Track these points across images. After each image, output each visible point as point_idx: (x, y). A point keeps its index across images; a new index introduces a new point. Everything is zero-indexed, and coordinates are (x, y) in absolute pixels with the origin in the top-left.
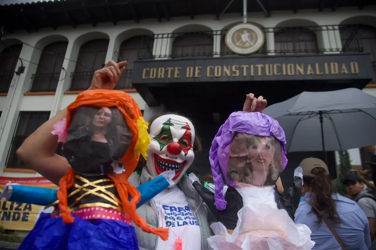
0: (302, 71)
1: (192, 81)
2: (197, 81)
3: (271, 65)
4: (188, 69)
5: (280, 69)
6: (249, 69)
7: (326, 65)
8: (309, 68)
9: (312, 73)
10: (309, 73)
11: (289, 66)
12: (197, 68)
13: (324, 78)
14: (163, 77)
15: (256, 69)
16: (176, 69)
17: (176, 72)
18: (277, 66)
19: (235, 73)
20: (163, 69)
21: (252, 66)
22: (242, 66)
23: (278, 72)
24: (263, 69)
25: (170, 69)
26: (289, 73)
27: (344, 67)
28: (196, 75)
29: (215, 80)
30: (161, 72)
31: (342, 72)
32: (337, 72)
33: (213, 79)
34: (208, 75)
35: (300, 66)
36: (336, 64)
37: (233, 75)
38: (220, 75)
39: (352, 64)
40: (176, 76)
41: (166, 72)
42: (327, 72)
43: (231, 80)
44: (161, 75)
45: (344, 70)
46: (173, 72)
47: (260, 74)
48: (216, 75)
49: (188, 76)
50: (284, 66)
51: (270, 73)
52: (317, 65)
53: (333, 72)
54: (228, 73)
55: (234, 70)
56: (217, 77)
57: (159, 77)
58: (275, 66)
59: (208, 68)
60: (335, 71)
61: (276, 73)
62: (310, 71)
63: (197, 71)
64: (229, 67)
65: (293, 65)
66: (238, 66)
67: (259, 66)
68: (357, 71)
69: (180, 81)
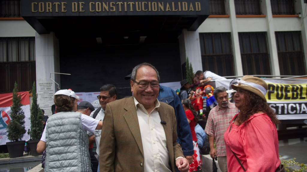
0: (162, 8)
1: (77, 15)
2: (81, 15)
3: (140, 3)
4: (73, 3)
5: (146, 6)
6: (123, 5)
7: (179, 3)
8: (168, 5)
9: (170, 9)
10: (167, 10)
11: (153, 3)
12: (80, 3)
13: (178, 14)
14: (51, 11)
15: (128, 6)
16: (63, 3)
17: (63, 7)
18: (145, 3)
19: (112, 8)
20: (50, 3)
21: (125, 3)
22: (118, 3)
23: (145, 9)
24: (134, 6)
25: (57, 3)
26: (153, 10)
27: (191, 5)
28: (81, 10)
29: (97, 14)
30: (49, 7)
31: (190, 9)
32: (187, 10)
33: (95, 14)
34: (91, 10)
35: (161, 4)
36: (186, 3)
37: (111, 10)
38: (100, 10)
39: (196, 3)
40: (63, 11)
41: (54, 6)
42: (180, 10)
43: (110, 14)
44: (49, 9)
45: (191, 8)
46: (60, 6)
47: (131, 10)
48: (97, 10)
49: (73, 11)
50: (150, 3)
51: (139, 9)
52: (173, 3)
53: (184, 10)
54: (107, 8)
55: (111, 6)
56: (98, 12)
57: (47, 11)
58: (143, 3)
59: (90, 3)
60: (185, 9)
61: (143, 9)
62: (169, 8)
63: (81, 7)
64: (107, 3)
65: (156, 3)
66: (114, 3)
67: (131, 3)
68: (200, 10)
69: (67, 15)
